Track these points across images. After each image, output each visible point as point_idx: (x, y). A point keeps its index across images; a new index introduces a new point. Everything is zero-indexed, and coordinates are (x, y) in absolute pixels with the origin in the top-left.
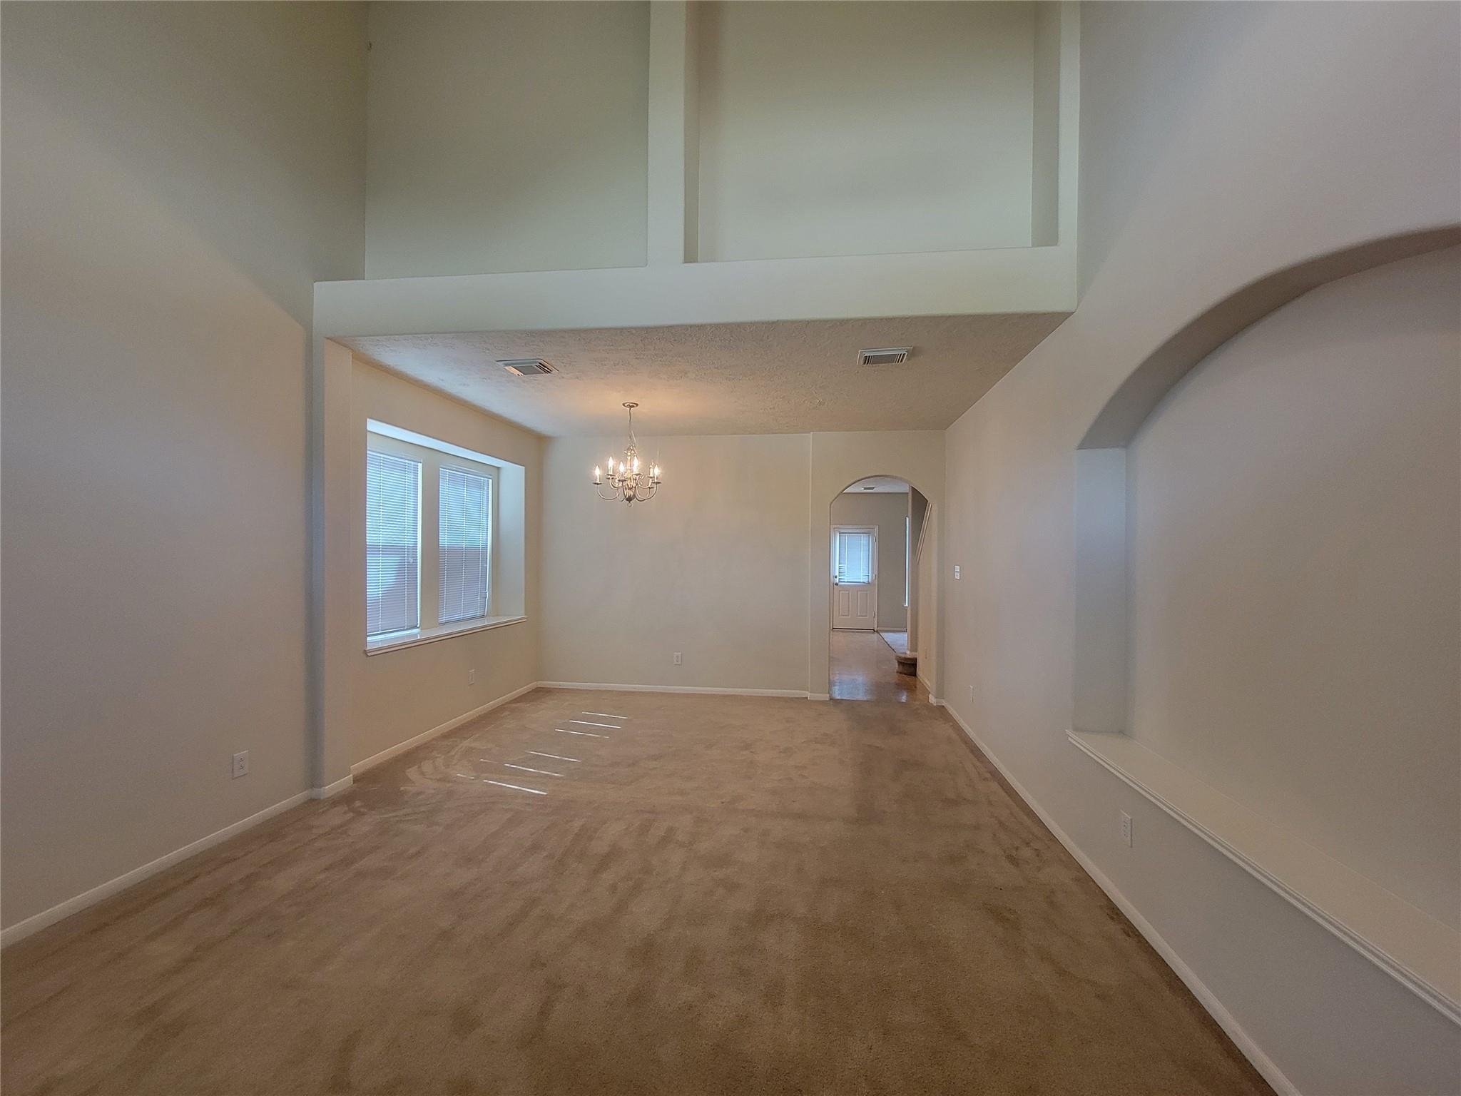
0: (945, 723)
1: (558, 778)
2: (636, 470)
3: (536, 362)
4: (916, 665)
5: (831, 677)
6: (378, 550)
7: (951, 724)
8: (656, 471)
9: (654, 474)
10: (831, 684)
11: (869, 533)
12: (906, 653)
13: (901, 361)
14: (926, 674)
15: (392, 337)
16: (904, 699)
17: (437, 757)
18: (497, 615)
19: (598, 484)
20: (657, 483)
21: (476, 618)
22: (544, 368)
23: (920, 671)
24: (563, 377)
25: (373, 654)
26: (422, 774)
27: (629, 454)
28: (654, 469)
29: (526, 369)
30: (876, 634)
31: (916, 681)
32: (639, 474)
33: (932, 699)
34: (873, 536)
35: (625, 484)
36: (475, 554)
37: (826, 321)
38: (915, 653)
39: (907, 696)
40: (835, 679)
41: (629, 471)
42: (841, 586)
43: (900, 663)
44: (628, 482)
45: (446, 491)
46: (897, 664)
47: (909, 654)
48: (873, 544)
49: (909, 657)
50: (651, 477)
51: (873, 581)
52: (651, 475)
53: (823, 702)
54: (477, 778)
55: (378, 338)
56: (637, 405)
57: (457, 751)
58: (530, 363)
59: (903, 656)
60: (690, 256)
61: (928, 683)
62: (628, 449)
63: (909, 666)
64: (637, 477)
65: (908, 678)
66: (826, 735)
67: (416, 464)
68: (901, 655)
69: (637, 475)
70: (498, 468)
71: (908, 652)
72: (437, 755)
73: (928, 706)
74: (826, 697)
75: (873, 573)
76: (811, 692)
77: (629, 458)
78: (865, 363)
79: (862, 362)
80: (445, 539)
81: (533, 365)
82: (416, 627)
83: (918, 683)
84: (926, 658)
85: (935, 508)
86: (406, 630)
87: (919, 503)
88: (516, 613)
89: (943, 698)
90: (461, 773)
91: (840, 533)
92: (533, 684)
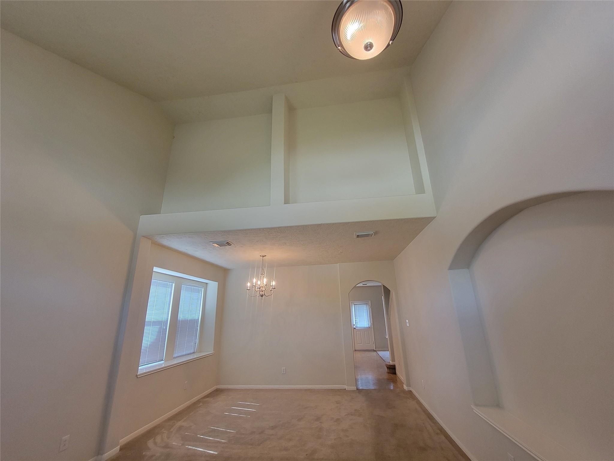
0: (413, 401)
1: (224, 443)
2: (265, 283)
3: (226, 242)
4: (395, 368)
5: (356, 377)
6: (150, 323)
7: (416, 401)
8: (274, 283)
9: (273, 284)
10: (356, 380)
11: (367, 304)
12: (390, 363)
13: (372, 236)
14: (401, 373)
15: (168, 235)
16: (392, 387)
17: (164, 432)
18: (201, 352)
19: (249, 290)
20: (274, 288)
21: (191, 354)
22: (228, 244)
23: (397, 372)
24: (236, 247)
25: (140, 376)
26: (155, 443)
27: (262, 276)
28: (272, 282)
29: (221, 244)
30: (375, 353)
31: (396, 377)
32: (266, 285)
33: (405, 387)
34: (369, 305)
35: (260, 289)
36: (193, 322)
37: (340, 223)
38: (394, 362)
39: (393, 386)
40: (358, 378)
41: (262, 284)
42: (357, 329)
43: (388, 368)
44: (262, 288)
45: (184, 294)
46: (386, 368)
47: (391, 363)
48: (369, 309)
49: (391, 364)
50: (271, 286)
51: (371, 326)
52: (271, 285)
53: (353, 391)
54: (183, 445)
55: (163, 235)
56: (266, 256)
57: (174, 429)
58: (223, 242)
59: (389, 364)
60: (287, 202)
61: (401, 377)
62: (262, 274)
63: (392, 369)
64: (266, 286)
65: (392, 376)
66: (355, 410)
67: (172, 284)
68: (387, 364)
69: (265, 285)
70: (207, 283)
71: (391, 362)
72: (164, 431)
73: (404, 391)
74: (354, 388)
75: (370, 322)
76: (347, 386)
77: (262, 278)
78: (357, 237)
79: (356, 237)
80: (181, 316)
81: (224, 243)
82: (162, 360)
83: (397, 378)
84: (399, 365)
85: (394, 294)
86: (158, 362)
87: (387, 292)
88: (209, 350)
89: (410, 386)
90: (175, 442)
91: (354, 304)
92: (215, 387)
